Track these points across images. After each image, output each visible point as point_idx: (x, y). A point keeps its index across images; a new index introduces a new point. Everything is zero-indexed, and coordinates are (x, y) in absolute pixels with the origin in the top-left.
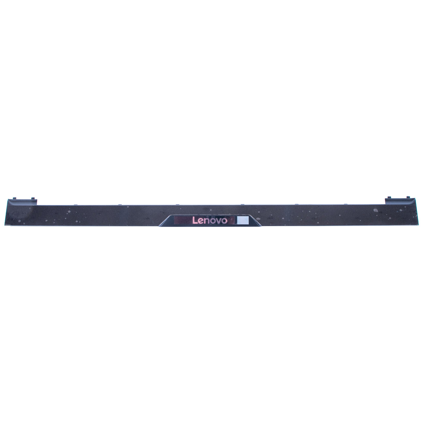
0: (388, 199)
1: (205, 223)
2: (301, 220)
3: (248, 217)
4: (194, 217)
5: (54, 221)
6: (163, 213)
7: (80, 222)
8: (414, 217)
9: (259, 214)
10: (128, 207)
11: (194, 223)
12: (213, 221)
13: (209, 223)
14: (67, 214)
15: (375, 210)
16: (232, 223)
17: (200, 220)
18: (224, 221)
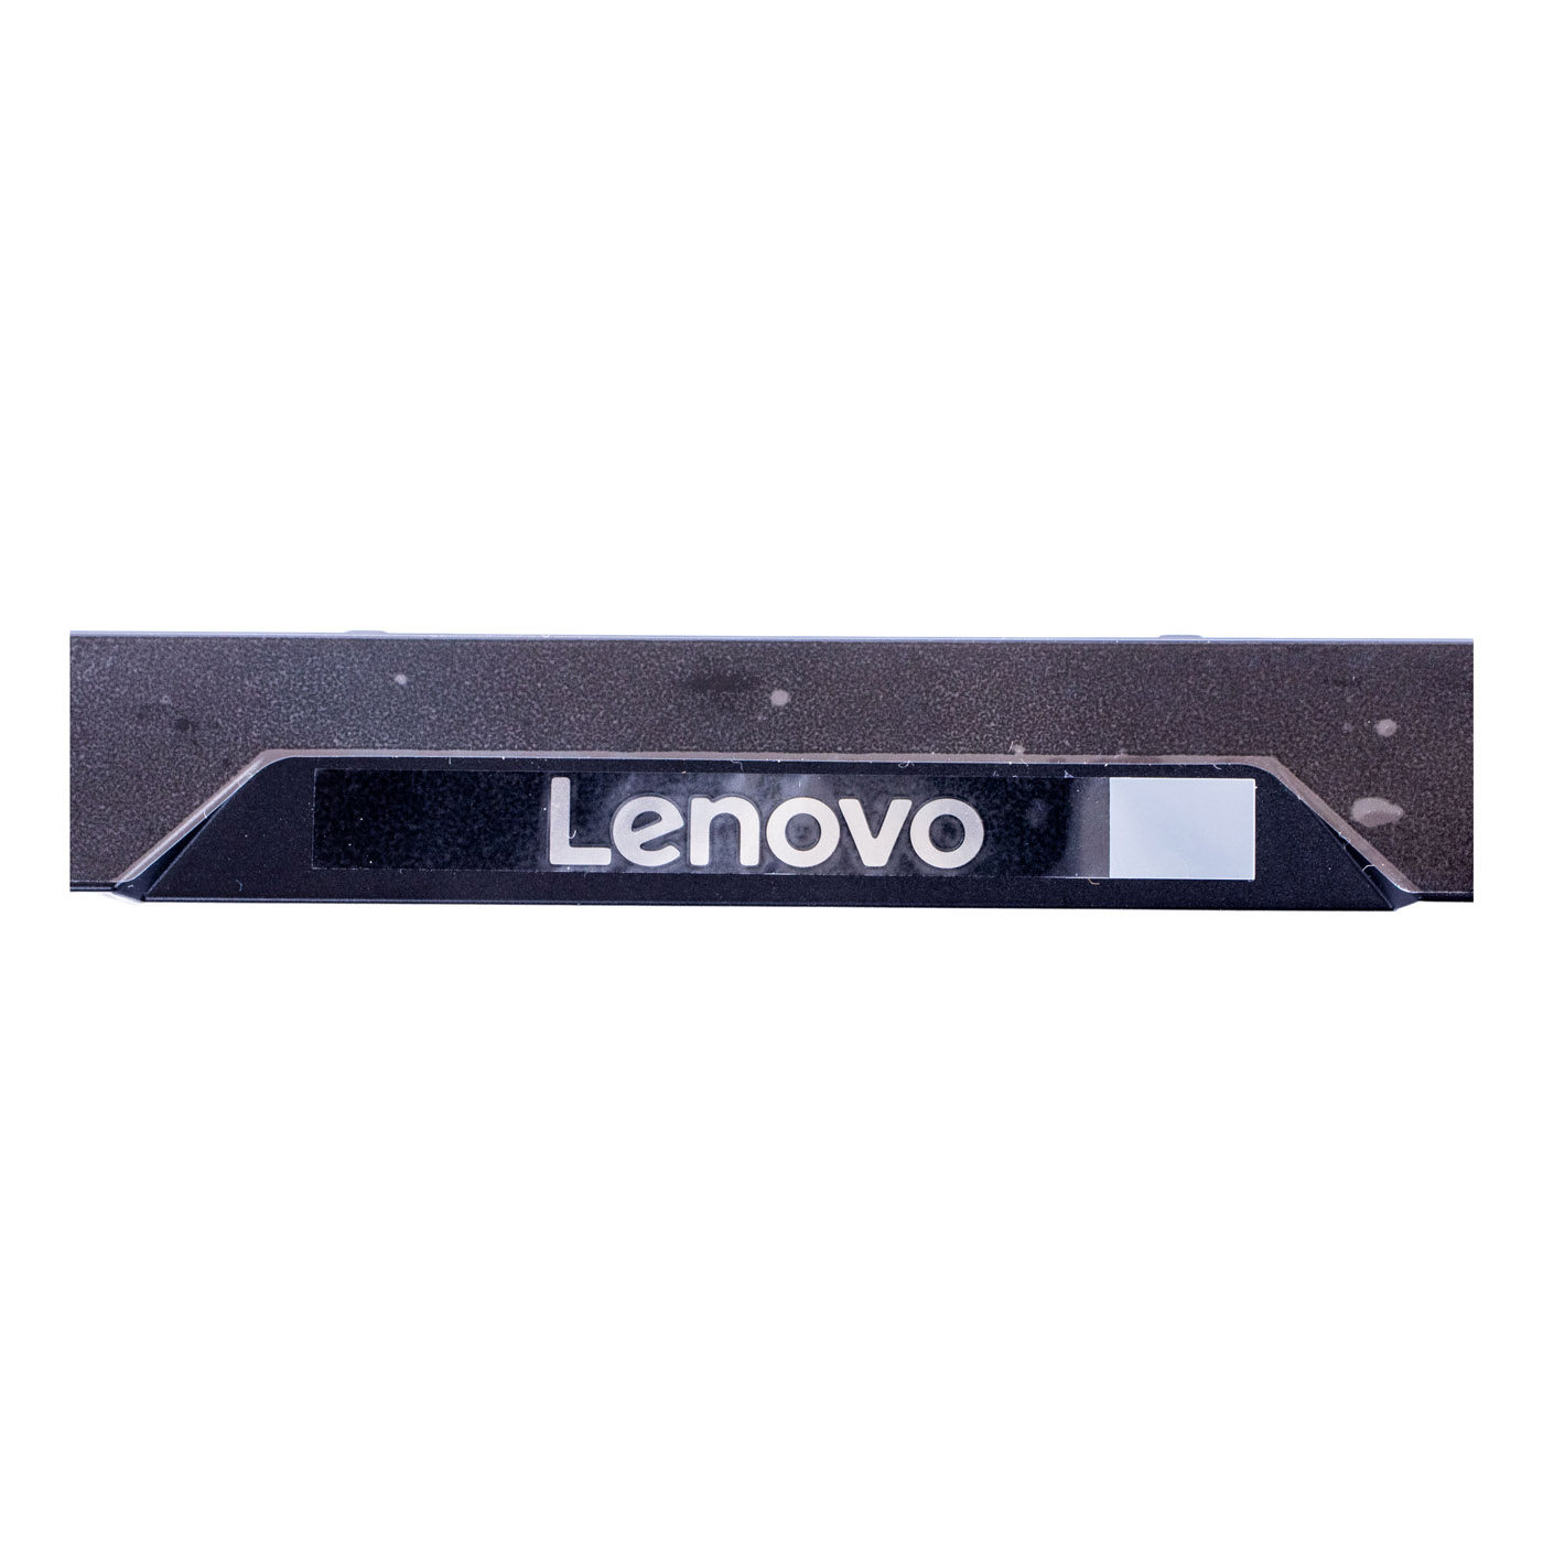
1: (700, 856)
3: (1250, 785)
4: (560, 792)
6: (182, 725)
9: (1384, 746)
11: (564, 853)
12: (804, 833)
13: (749, 857)
17: (643, 820)
18: (946, 833)
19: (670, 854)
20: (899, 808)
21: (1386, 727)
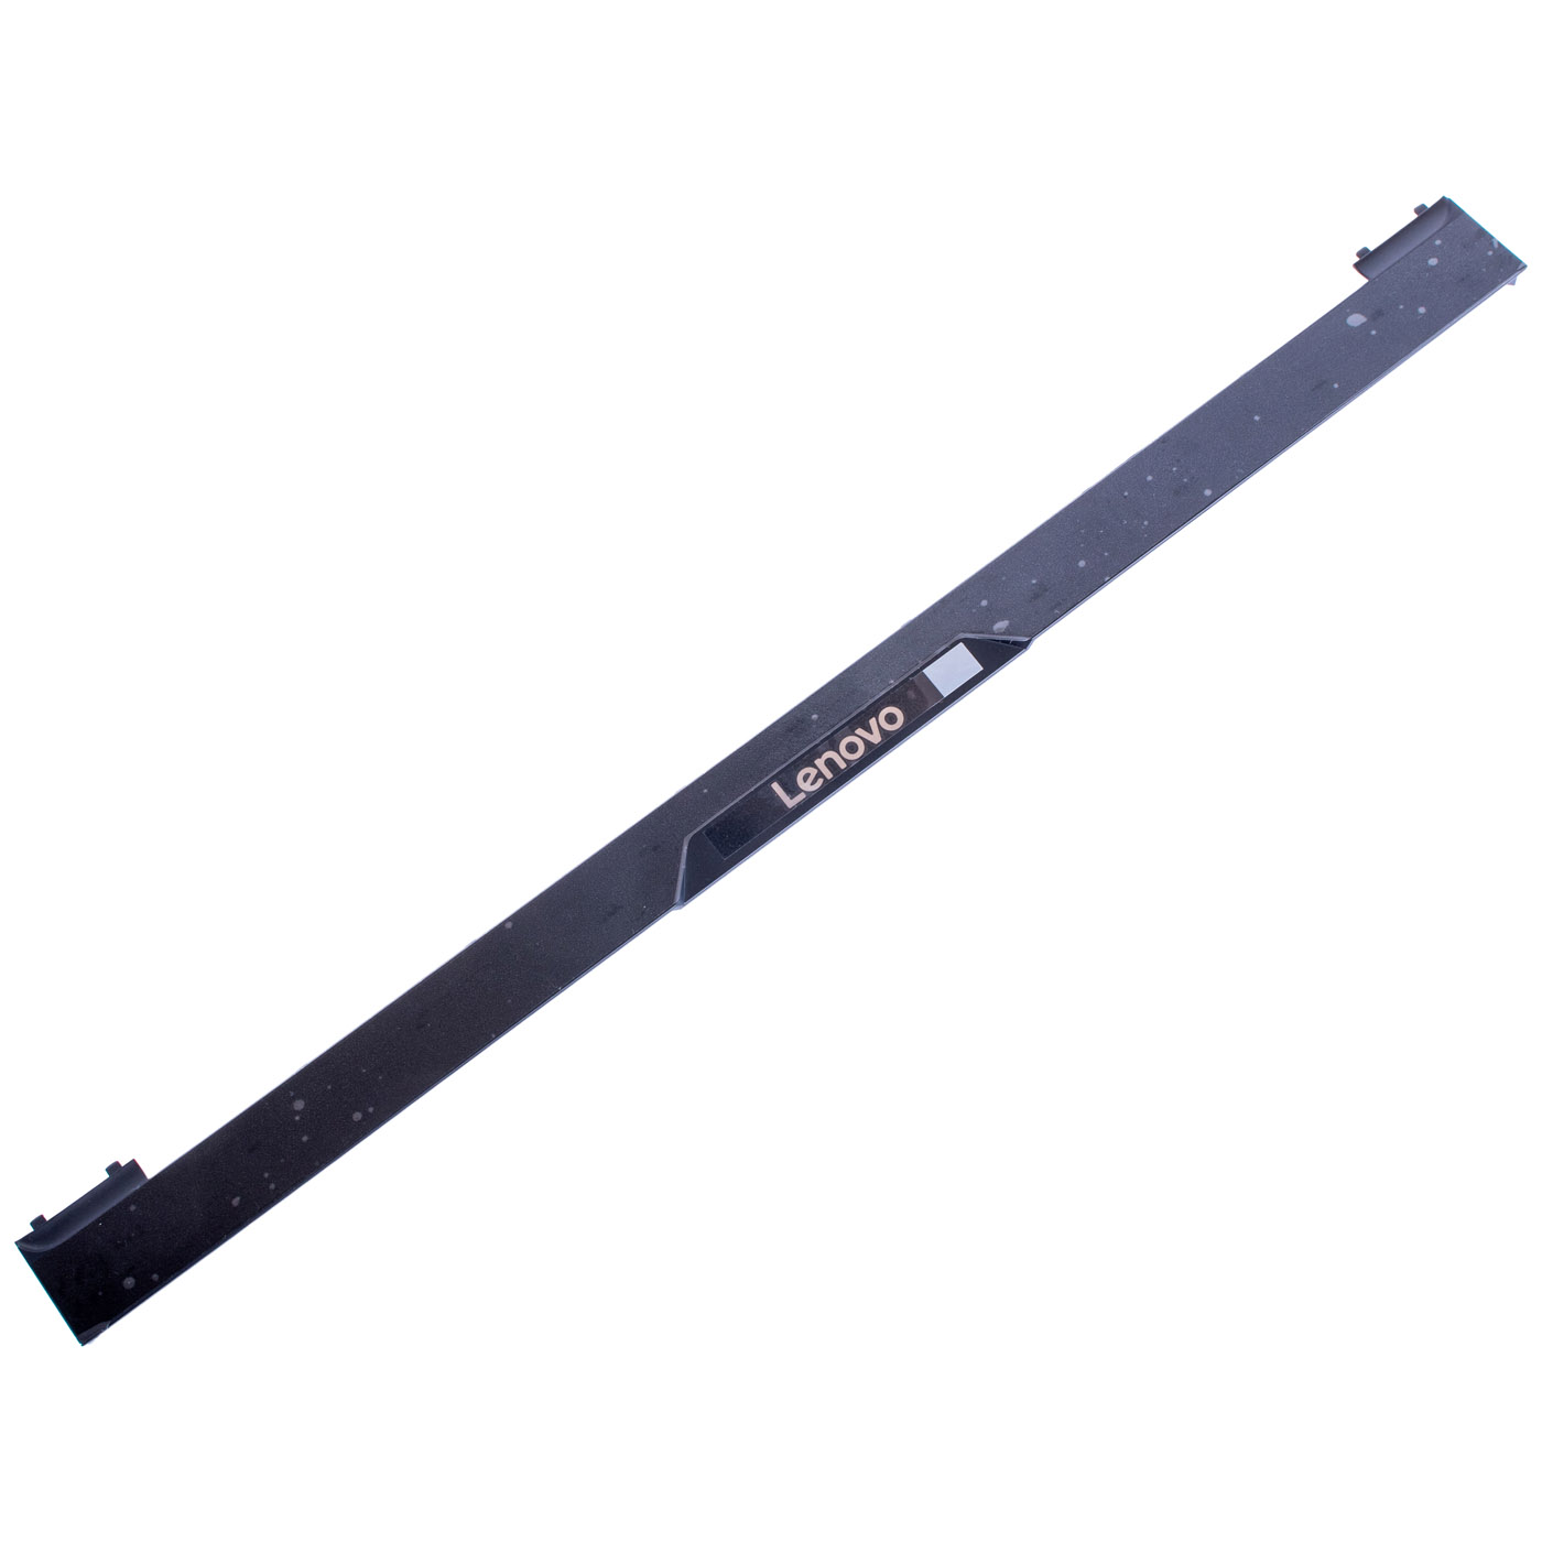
0: (1365, 261)
1: (829, 775)
2: (1146, 523)
3: (961, 644)
4: (776, 786)
5: (269, 1181)
6: (655, 849)
7: (371, 1110)
8: (1490, 253)
9: (988, 609)
10: (509, 925)
11: (790, 803)
12: (852, 748)
13: (843, 765)
14: (297, 1118)
15: (1356, 320)
16: (922, 705)
17: (806, 778)
18: (891, 719)
19: (820, 781)
20: (873, 722)
21: (984, 603)
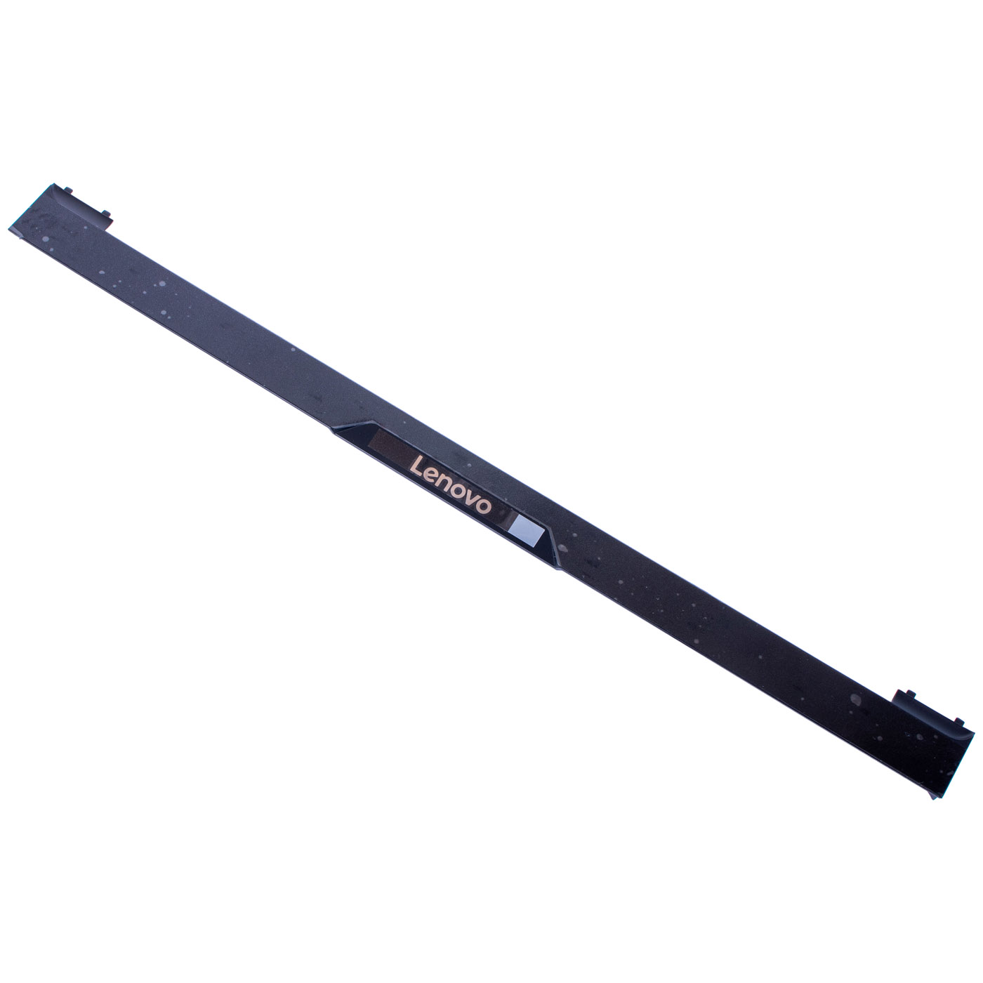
0: (906, 697)
1: (437, 484)
2: (662, 611)
3: (544, 530)
4: (420, 458)
5: (117, 284)
6: (361, 408)
7: (169, 317)
8: (941, 772)
9: (572, 538)
10: (293, 350)
11: (413, 469)
12: (458, 491)
13: (446, 489)
14: (155, 285)
15: (855, 699)
16: (497, 521)
17: (431, 472)
18: (484, 506)
19: (432, 481)
20: (478, 497)
21: (575, 535)
